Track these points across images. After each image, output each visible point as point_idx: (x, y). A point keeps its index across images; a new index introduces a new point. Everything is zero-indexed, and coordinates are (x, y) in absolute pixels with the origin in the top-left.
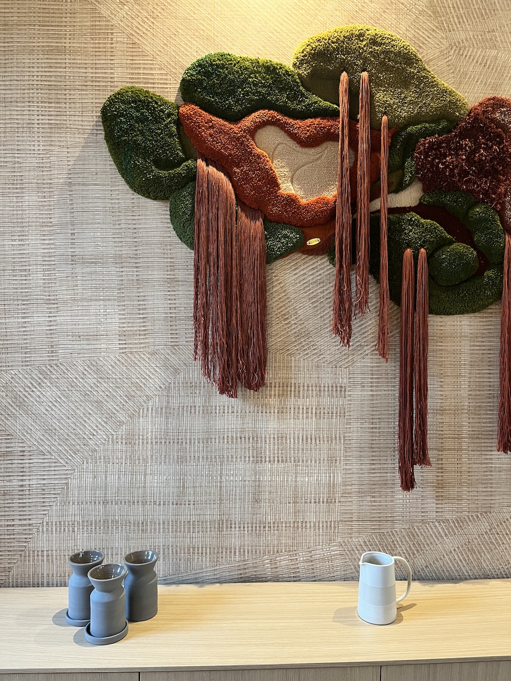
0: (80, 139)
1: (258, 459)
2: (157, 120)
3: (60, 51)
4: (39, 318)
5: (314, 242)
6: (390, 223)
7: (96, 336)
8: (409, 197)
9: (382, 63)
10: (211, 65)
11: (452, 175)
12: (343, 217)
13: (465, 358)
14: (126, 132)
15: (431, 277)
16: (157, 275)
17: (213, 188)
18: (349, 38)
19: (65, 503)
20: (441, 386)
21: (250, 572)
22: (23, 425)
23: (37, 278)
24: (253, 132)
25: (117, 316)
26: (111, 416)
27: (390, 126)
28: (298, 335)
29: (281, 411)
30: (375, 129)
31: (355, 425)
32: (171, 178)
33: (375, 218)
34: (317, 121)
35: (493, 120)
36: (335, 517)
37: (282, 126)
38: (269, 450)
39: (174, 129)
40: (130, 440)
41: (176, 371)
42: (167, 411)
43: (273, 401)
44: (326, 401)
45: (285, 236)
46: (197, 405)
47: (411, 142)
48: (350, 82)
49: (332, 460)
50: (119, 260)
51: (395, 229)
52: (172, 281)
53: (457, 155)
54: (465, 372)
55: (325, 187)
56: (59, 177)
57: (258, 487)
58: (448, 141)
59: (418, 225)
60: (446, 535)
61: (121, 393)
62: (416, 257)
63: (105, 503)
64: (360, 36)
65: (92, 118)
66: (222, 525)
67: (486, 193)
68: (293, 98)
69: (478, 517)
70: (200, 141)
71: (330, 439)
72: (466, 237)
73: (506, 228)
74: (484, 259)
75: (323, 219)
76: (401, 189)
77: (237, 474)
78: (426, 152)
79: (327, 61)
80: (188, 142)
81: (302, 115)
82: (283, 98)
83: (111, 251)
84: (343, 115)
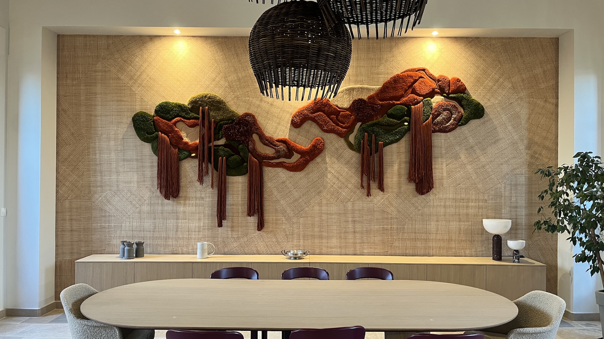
0: (126, 126)
1: (177, 219)
2: (148, 121)
3: (121, 101)
4: (114, 177)
5: (193, 155)
6: (214, 149)
7: (130, 182)
8: (222, 142)
9: (212, 104)
10: (163, 106)
11: (233, 136)
12: (200, 149)
13: (240, 189)
14: (139, 125)
15: (227, 165)
17: (163, 140)
18: (202, 97)
19: (121, 231)
20: (233, 197)
21: (175, 252)
22: (109, 208)
23: (114, 165)
24: (175, 124)
25: (136, 176)
26: (134, 205)
27: (214, 122)
28: (190, 182)
29: (185, 205)
30: (210, 123)
31: (207, 209)
32: (151, 137)
33: (210, 148)
34: (193, 120)
35: (245, 120)
36: (200, 236)
37: (183, 122)
38: (181, 216)
39: (152, 123)
40: (140, 212)
41: (153, 193)
42: (150, 204)
43: (182, 202)
44: (198, 202)
45: (184, 153)
47: (221, 126)
48: (203, 110)
49: (199, 219)
50: (137, 160)
51: (216, 151)
52: (152, 167)
53: (235, 130)
54: (240, 193)
55: (197, 139)
56: (121, 136)
57: (177, 227)
58: (231, 126)
59: (223, 150)
60: (234, 242)
61: (137, 199)
62: (222, 159)
63: (132, 231)
64: (206, 96)
65: (130, 119)
66: (167, 238)
67: (243, 141)
68: (187, 114)
69: (244, 236)
70: (160, 127)
71: (199, 213)
72: (238, 153)
73: (249, 151)
74: (244, 160)
75: (195, 149)
76: (219, 139)
77: (171, 223)
78: (225, 129)
79: (196, 104)
80: (156, 127)
81: (189, 119)
82: (184, 114)
83: (135, 157)
84: (201, 119)
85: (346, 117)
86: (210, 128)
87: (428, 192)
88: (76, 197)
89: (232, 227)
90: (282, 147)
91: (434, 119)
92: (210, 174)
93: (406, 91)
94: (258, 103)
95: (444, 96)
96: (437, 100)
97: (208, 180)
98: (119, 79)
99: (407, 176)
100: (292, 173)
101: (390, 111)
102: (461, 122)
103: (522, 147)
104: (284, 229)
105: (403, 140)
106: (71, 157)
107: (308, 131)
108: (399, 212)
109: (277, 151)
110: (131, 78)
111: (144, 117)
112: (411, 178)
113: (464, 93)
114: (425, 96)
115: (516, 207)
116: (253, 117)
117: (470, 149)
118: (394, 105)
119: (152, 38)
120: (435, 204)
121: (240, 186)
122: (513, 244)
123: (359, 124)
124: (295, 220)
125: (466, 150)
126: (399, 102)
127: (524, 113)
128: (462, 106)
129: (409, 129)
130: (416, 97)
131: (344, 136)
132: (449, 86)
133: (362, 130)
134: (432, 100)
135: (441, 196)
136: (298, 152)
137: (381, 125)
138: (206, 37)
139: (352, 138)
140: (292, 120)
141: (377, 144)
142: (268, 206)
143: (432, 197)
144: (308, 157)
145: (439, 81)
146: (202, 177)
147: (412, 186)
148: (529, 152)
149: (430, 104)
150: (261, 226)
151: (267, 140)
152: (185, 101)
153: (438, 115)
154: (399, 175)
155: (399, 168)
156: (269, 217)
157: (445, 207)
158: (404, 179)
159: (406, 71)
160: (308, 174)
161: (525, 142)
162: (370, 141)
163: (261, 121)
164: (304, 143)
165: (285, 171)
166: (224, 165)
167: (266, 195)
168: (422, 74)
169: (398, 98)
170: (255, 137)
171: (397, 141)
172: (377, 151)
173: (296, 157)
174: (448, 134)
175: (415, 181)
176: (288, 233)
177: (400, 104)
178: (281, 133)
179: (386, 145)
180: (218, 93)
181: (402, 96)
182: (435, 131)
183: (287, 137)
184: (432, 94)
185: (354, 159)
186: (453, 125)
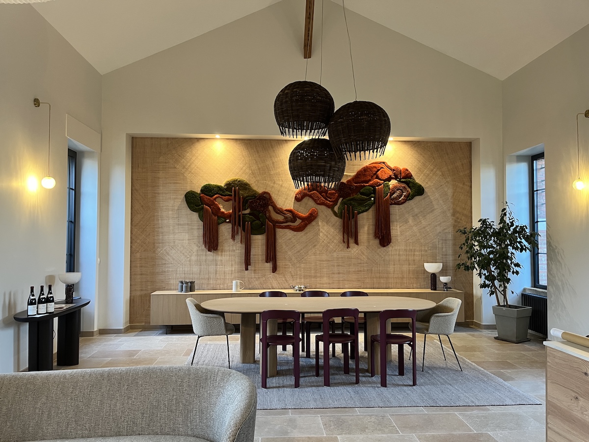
0: (180, 201)
1: (216, 265)
2: (196, 197)
3: (177, 183)
4: (171, 236)
5: (228, 221)
6: (243, 217)
7: (183, 240)
8: (247, 211)
9: (241, 186)
10: (206, 187)
11: (255, 207)
12: (233, 216)
13: (260, 244)
14: (190, 200)
15: (251, 227)
16: (196, 227)
17: (207, 210)
18: (234, 181)
19: (176, 274)
21: (215, 288)
22: (168, 258)
23: (171, 228)
24: (215, 199)
25: (187, 236)
26: (186, 256)
27: (243, 198)
28: (225, 239)
29: (221, 255)
30: (239, 198)
31: (237, 258)
32: (198, 209)
33: (239, 216)
34: (228, 197)
35: (263, 196)
36: (232, 277)
37: (221, 198)
38: (219, 263)
39: (199, 199)
40: (190, 261)
41: (200, 247)
42: (198, 255)
43: (220, 253)
44: (231, 253)
45: (222, 220)
46: (204, 254)
47: (247, 200)
48: (234, 190)
49: (232, 265)
50: (188, 224)
52: (199, 229)
53: (256, 203)
54: (260, 247)
55: (230, 210)
56: (176, 208)
57: (216, 271)
58: (254, 200)
59: (248, 217)
61: (188, 251)
62: (248, 224)
64: (237, 180)
65: (183, 196)
66: (209, 279)
67: (262, 211)
68: (223, 192)
69: (263, 277)
70: (204, 201)
71: (232, 261)
72: (259, 219)
73: (266, 218)
74: (263, 224)
75: (229, 216)
76: (245, 210)
77: (212, 268)
78: (250, 203)
79: (230, 185)
80: (202, 201)
81: (225, 196)
82: (221, 192)
83: (186, 223)
84: (233, 195)
85: (332, 194)
86: (239, 202)
87: (388, 245)
88: (144, 251)
89: (255, 270)
90: (289, 215)
91: (391, 196)
92: (240, 234)
93: (372, 177)
94: (272, 185)
95: (398, 181)
96: (393, 183)
97: (238, 238)
98: (175, 168)
99: (373, 235)
100: (296, 233)
101: (361, 191)
102: (409, 198)
103: (449, 214)
104: (290, 272)
105: (371, 210)
106: (141, 222)
107: (306, 204)
108: (368, 259)
109: (286, 218)
110: (184, 167)
111: (193, 194)
112: (376, 236)
113: (411, 179)
114: (385, 181)
115: (446, 255)
116: (269, 194)
117: (415, 216)
118: (364, 186)
119: (198, 140)
120: (393, 253)
121: (260, 241)
122: (443, 279)
123: (341, 199)
124: (298, 265)
125: (413, 216)
126: (367, 184)
127: (450, 192)
128: (409, 187)
129: (374, 202)
130: (379, 181)
131: (331, 207)
132: (401, 174)
133: (343, 203)
134: (390, 183)
135: (396, 248)
136: (300, 218)
137: (356, 200)
138: (236, 140)
139: (336, 209)
140: (296, 197)
141: (353, 213)
142: (279, 255)
143: (390, 248)
144: (306, 222)
145: (394, 170)
146: (234, 236)
147: (377, 241)
148: (454, 218)
149: (388, 186)
150: (274, 269)
151: (279, 210)
152: (222, 184)
153: (394, 193)
154: (368, 234)
155: (368, 229)
156: (280, 263)
157: (399, 255)
158: (372, 236)
159: (372, 163)
160: (306, 233)
161: (451, 211)
162: (349, 211)
163: (274, 197)
164: (303, 212)
165: (291, 231)
166: (249, 228)
167: (278, 248)
168: (382, 165)
169: (367, 182)
170: (270, 208)
171: (366, 211)
172: (353, 218)
173: (298, 222)
174: (401, 206)
175: (379, 238)
176: (293, 274)
177: (369, 186)
178: (288, 205)
179: (359, 213)
180: (245, 178)
181: (370, 180)
182: (392, 204)
183: (292, 208)
184: (389, 179)
185: (338, 223)
186: (404, 200)
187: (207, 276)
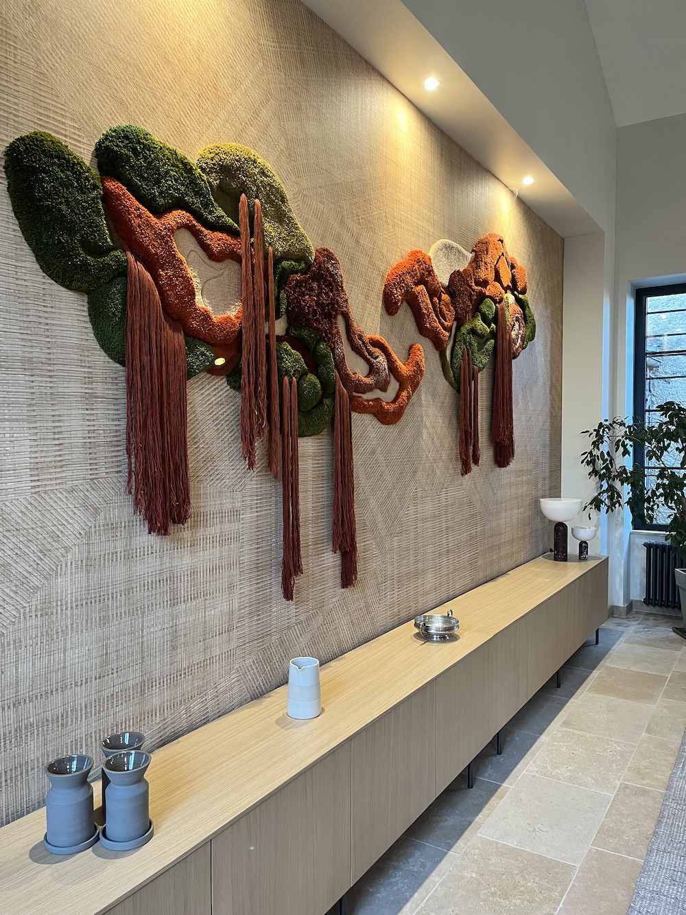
5: (220, 362)
6: (276, 351)
8: (280, 327)
9: (268, 195)
11: (308, 312)
13: (311, 475)
15: (299, 402)
16: (75, 388)
24: (173, 232)
26: (22, 582)
27: (273, 257)
28: (205, 460)
29: (193, 544)
30: (265, 255)
33: (268, 344)
34: (225, 236)
36: (234, 644)
37: (196, 234)
39: (101, 207)
40: (46, 609)
46: (118, 550)
47: (285, 273)
49: (231, 587)
53: (311, 295)
54: (310, 487)
58: (306, 282)
59: (291, 355)
62: (291, 385)
67: (326, 333)
68: (205, 206)
69: (317, 612)
70: (130, 230)
72: (314, 367)
73: (336, 364)
74: (325, 390)
76: (277, 318)
78: (294, 288)
81: (211, 228)
82: (196, 203)
83: (19, 352)
84: (246, 236)
85: (447, 304)
91: (511, 332)
95: (515, 296)
96: (510, 299)
97: (261, 450)
100: (382, 428)
101: (482, 308)
102: (525, 342)
103: (548, 390)
104: (375, 571)
107: (404, 327)
108: (481, 500)
109: (376, 371)
111: (71, 166)
112: (493, 437)
114: (505, 290)
116: (339, 266)
118: (485, 296)
123: (455, 324)
124: (388, 545)
126: (488, 293)
127: (549, 340)
128: (525, 317)
129: (494, 347)
130: (501, 288)
131: (444, 347)
133: (462, 339)
136: (397, 375)
137: (475, 333)
139: (449, 354)
140: (385, 294)
141: (473, 371)
143: (502, 470)
144: (410, 390)
145: (512, 266)
146: (253, 443)
148: (551, 397)
149: (508, 306)
151: (357, 338)
152: (193, 155)
153: (513, 328)
160: (402, 432)
161: (549, 383)
162: (468, 363)
164: (398, 355)
165: (375, 423)
166: (295, 404)
168: (502, 248)
169: (486, 285)
170: (341, 323)
171: (485, 367)
173: (394, 388)
176: (380, 579)
177: (490, 297)
178: (370, 321)
179: (478, 373)
181: (489, 282)
184: (507, 287)
186: (520, 347)
187: (133, 678)
